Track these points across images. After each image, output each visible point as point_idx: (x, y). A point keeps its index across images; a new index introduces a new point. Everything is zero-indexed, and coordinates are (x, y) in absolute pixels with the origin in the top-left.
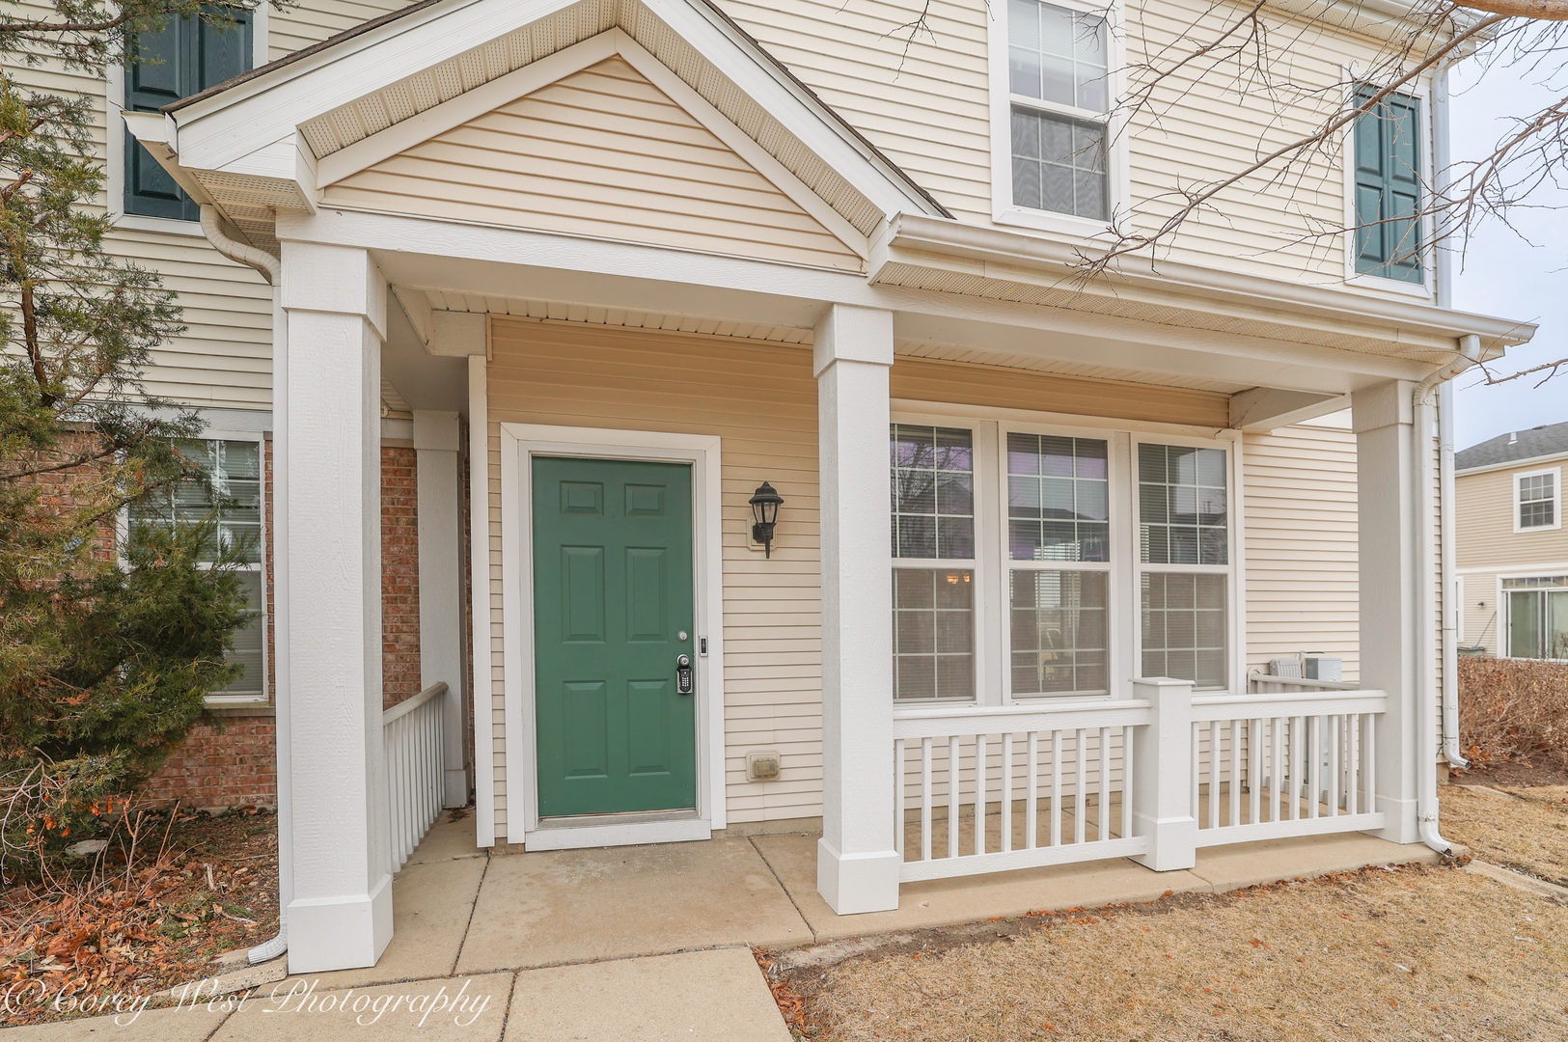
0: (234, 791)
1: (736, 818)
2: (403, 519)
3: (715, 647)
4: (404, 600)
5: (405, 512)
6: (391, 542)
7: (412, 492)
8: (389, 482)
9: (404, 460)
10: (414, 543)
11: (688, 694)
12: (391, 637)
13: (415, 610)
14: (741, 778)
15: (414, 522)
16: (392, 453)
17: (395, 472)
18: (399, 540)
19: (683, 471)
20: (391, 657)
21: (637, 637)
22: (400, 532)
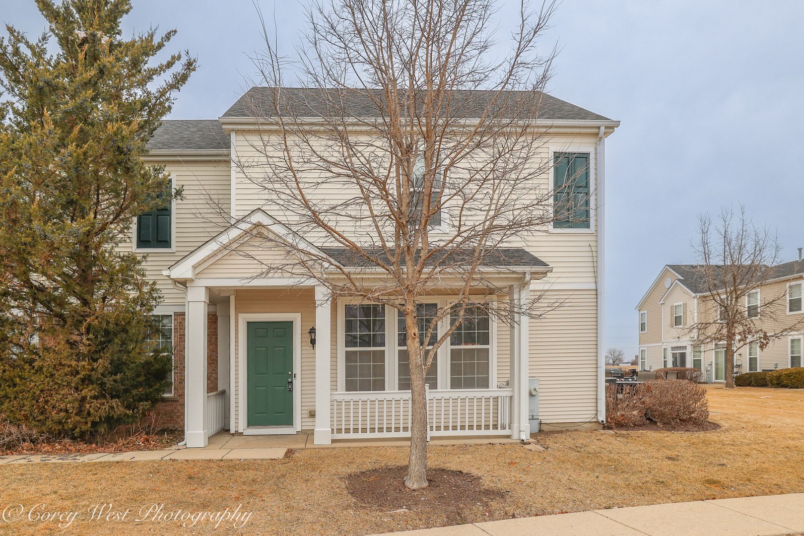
0: (164, 423)
1: (304, 428)
2: (214, 337)
3: (298, 376)
4: (213, 363)
5: (214, 335)
6: (210, 345)
7: (216, 328)
8: (210, 325)
9: (214, 318)
10: (217, 345)
11: (291, 390)
12: (209, 375)
13: (217, 367)
14: (306, 416)
15: (217, 338)
16: (210, 316)
17: (211, 322)
18: (212, 344)
19: (290, 324)
20: (209, 382)
21: (277, 373)
22: (213, 341)
